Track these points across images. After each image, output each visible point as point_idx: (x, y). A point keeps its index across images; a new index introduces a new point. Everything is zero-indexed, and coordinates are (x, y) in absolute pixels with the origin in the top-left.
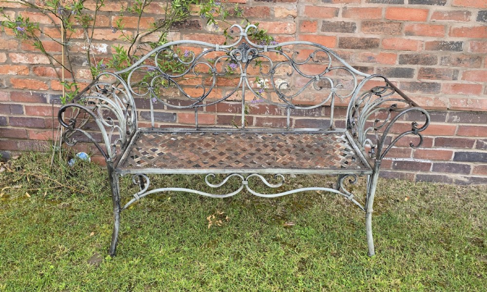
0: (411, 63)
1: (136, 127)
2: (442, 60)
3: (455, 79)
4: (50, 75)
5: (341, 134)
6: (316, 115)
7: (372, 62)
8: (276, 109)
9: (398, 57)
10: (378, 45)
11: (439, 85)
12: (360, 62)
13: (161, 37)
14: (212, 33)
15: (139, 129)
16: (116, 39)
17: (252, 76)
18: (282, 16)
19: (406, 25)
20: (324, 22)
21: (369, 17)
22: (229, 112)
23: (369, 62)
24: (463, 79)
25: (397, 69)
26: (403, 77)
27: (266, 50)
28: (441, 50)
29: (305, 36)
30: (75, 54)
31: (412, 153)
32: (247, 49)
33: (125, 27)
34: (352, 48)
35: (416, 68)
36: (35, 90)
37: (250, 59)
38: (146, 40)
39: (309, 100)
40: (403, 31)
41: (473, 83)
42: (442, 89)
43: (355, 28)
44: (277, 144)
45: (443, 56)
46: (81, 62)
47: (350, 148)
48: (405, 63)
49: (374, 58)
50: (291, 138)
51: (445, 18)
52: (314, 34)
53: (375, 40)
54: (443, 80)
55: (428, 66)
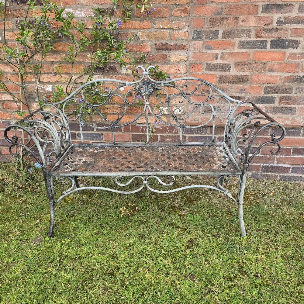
0: (273, 93)
1: (70, 143)
2: (296, 90)
4: (13, 108)
5: (220, 146)
6: (203, 133)
7: (244, 93)
8: (174, 129)
9: (263, 89)
10: (248, 80)
11: (295, 108)
12: (235, 93)
13: (88, 78)
14: (126, 75)
15: (73, 144)
16: (58, 81)
17: (155, 105)
18: (176, 60)
19: (269, 65)
20: (207, 64)
21: (241, 59)
22: (140, 132)
23: (241, 92)
25: (263, 97)
26: (267, 103)
27: (162, 85)
28: (295, 83)
29: (194, 74)
30: (30, 92)
31: (275, 160)
32: (149, 84)
33: (64, 72)
34: (229, 83)
35: (277, 96)
36: (4, 119)
37: (151, 91)
38: (79, 81)
39: (197, 122)
40: (266, 69)
42: (298, 111)
43: (231, 67)
44: (172, 154)
45: (297, 87)
46: (35, 98)
47: (226, 156)
48: (268, 93)
49: (245, 90)
50: (183, 149)
51: (298, 58)
52: (200, 73)
53: (246, 76)
54: (298, 104)
55: (286, 95)
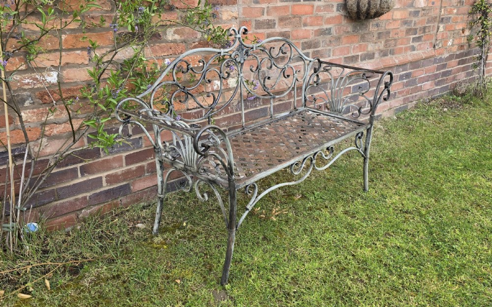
0: (308, 48)
2: (322, 43)
3: (329, 56)
9: (301, 44)
10: (289, 37)
14: (172, 42)
16: (69, 63)
18: (228, 18)
19: (303, 18)
20: (256, 20)
21: (283, 14)
24: (333, 55)
27: (255, 49)
28: (322, 36)
32: (243, 50)
35: (310, 51)
37: (245, 59)
38: (106, 59)
40: (302, 24)
41: (338, 57)
43: (275, 23)
45: (323, 40)
46: (23, 101)
48: (304, 49)
51: (322, 11)
52: (250, 32)
53: (288, 33)
54: (324, 58)
55: (316, 49)
